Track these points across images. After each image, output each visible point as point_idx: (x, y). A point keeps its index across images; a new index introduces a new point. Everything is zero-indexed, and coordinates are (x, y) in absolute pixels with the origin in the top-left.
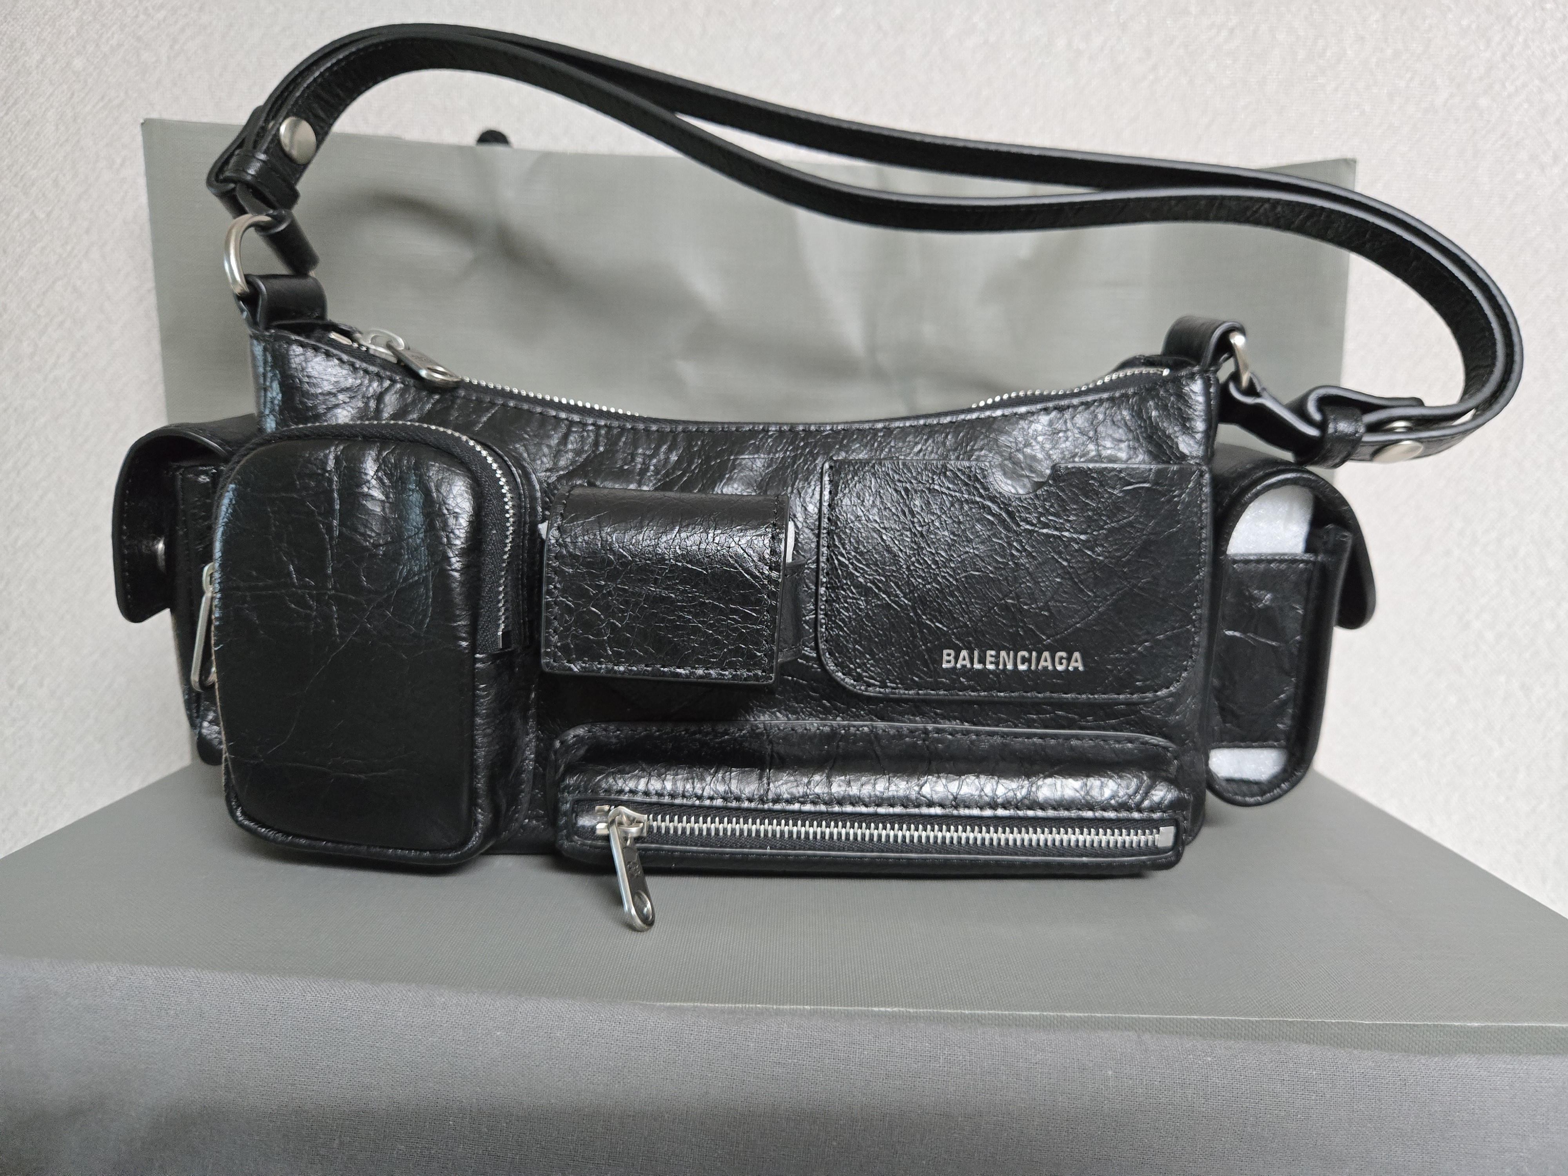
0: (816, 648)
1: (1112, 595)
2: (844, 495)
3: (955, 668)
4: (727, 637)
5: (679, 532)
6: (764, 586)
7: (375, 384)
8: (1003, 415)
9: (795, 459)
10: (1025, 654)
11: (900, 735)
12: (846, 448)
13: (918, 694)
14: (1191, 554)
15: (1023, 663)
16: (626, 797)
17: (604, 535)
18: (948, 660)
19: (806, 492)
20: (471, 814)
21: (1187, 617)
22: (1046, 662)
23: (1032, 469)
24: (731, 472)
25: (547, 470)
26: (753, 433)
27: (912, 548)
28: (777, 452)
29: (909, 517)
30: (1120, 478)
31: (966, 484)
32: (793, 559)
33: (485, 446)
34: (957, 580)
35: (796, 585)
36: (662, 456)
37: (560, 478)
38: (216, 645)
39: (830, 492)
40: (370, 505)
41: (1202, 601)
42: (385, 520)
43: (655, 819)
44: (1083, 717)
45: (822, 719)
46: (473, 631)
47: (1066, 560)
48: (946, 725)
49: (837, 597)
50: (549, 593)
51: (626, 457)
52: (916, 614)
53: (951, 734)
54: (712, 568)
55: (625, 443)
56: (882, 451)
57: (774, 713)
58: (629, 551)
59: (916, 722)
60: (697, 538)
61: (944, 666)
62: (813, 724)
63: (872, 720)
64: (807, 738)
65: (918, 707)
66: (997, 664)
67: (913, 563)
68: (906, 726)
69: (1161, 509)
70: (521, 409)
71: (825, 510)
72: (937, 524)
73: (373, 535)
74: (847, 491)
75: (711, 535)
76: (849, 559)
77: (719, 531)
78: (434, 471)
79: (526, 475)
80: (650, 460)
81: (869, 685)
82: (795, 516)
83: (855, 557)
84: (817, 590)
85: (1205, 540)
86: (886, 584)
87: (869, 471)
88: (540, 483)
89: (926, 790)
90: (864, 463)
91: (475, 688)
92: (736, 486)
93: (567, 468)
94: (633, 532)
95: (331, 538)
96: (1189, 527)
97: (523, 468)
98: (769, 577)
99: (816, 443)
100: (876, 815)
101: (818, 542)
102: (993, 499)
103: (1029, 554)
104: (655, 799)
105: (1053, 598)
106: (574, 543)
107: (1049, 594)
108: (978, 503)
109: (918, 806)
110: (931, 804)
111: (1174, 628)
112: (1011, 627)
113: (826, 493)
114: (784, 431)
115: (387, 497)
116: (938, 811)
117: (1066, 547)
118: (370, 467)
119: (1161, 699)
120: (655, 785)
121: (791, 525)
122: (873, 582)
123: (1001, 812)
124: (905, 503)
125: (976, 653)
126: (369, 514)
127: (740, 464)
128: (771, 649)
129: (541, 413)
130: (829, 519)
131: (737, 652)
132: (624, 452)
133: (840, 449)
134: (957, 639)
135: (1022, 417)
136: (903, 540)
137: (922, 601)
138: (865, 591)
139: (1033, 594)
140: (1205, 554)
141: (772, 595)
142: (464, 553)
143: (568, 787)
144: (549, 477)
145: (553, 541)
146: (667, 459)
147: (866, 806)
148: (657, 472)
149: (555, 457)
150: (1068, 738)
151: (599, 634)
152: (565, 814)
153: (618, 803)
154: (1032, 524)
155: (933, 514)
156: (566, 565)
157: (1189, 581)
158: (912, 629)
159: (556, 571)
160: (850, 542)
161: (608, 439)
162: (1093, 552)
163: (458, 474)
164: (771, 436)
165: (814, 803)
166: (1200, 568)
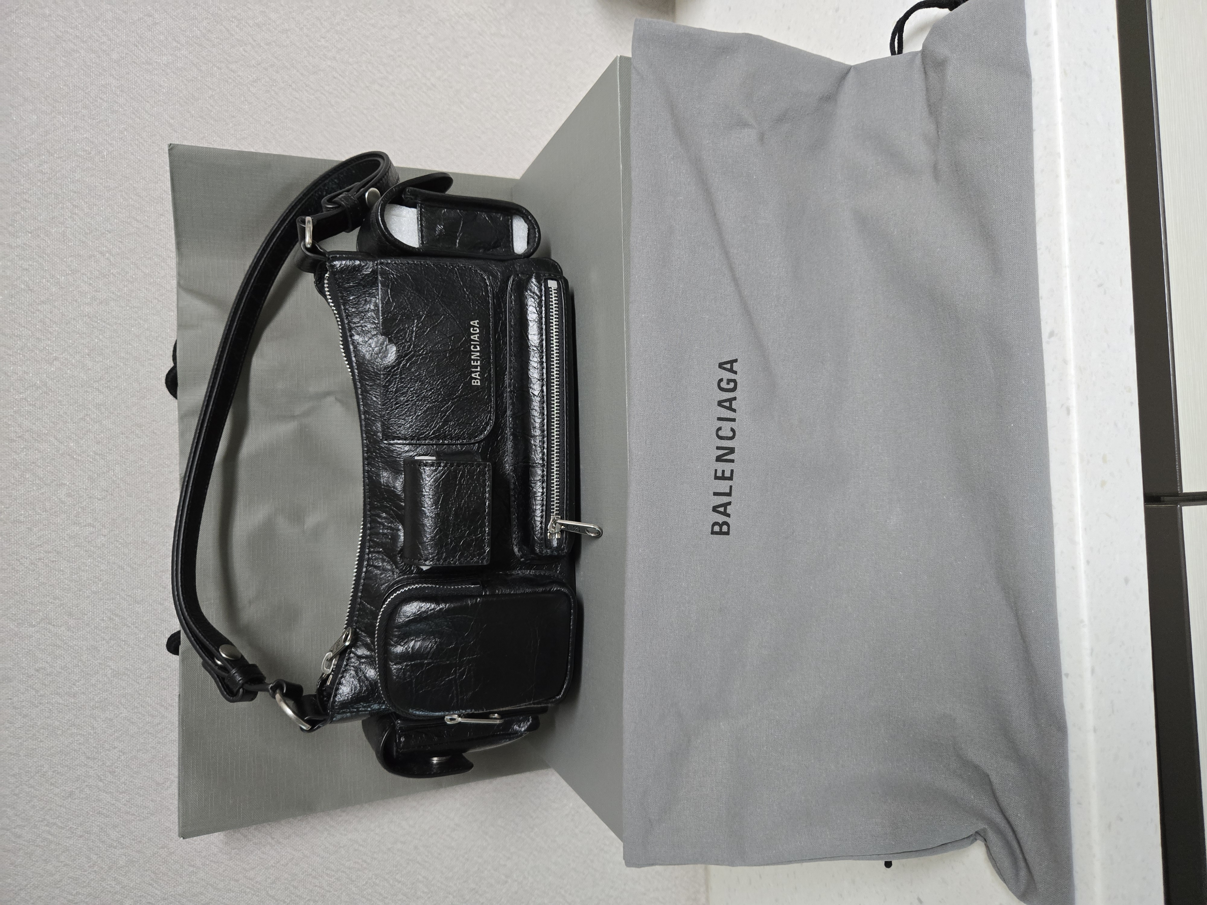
0: (474, 444)
1: (443, 307)
2: (400, 433)
3: (480, 380)
4: (471, 484)
5: (425, 508)
6: (448, 469)
7: (353, 660)
8: (355, 357)
9: (382, 457)
10: (472, 347)
11: (513, 404)
12: (375, 433)
13: (493, 396)
14: (421, 269)
15: (477, 348)
16: (544, 526)
17: (428, 541)
18: (476, 383)
19: (399, 451)
20: (554, 592)
21: (451, 271)
22: (475, 337)
23: (382, 344)
24: (391, 487)
25: (393, 574)
26: (370, 478)
27: (425, 401)
28: (379, 466)
29: (409, 402)
30: (386, 305)
31: (392, 376)
32: (433, 456)
33: (386, 600)
34: (439, 380)
35: (446, 454)
36: (383, 521)
37: (397, 568)
38: (483, 710)
39: (399, 440)
40: (417, 647)
41: (443, 263)
42: (423, 640)
43: (553, 512)
44: (500, 319)
45: (507, 440)
46: (472, 597)
47: (427, 329)
48: (507, 382)
49: (449, 435)
50: (455, 563)
51: (385, 538)
52: (455, 398)
53: (511, 380)
54: (441, 492)
55: (377, 539)
56: (377, 416)
57: (505, 462)
58: (435, 529)
59: (507, 396)
60: (427, 500)
61: (479, 384)
62: (510, 445)
63: (506, 416)
64: (515, 447)
65: (499, 395)
66: (477, 360)
67: (431, 400)
68: (509, 401)
69: (400, 284)
70: (362, 589)
71: (408, 442)
72: (412, 389)
73: (430, 644)
74: (398, 432)
75: (426, 493)
76: (431, 430)
77: (424, 490)
78: (401, 620)
79: (397, 583)
80: (385, 526)
81: (490, 419)
82: (411, 456)
83: (430, 427)
84: (446, 444)
85: (414, 262)
86: (442, 412)
87: (387, 422)
88: (399, 577)
89: (536, 393)
90: (383, 425)
91: (498, 594)
92: (397, 485)
93: (391, 565)
94: (426, 528)
95: (432, 662)
96: (408, 270)
97: (393, 585)
98: (444, 467)
99: (373, 447)
100: (547, 415)
101: (423, 445)
102: (399, 363)
103: (425, 346)
104: (544, 513)
105: (445, 335)
106: (432, 554)
107: (443, 337)
108: (401, 370)
109: (543, 396)
110: (542, 391)
111: (457, 277)
112: (460, 354)
113: (399, 442)
114: (368, 463)
115: (412, 640)
116: (545, 388)
117: (421, 329)
118: (399, 649)
119: (490, 283)
120: (538, 513)
121: (416, 458)
122: (441, 419)
123: (544, 360)
124: (403, 405)
125: (473, 370)
126: (421, 647)
127: (386, 483)
128: (476, 465)
129: (364, 580)
130: (412, 440)
131: (478, 479)
132: (382, 539)
133: (376, 436)
134: (467, 379)
135: (355, 347)
136: (421, 405)
137: (449, 396)
138: (446, 422)
139: (444, 344)
140: (420, 262)
141: (452, 465)
142: (438, 604)
143: (540, 552)
144: (397, 573)
145: (431, 563)
146: (385, 518)
147: (544, 419)
148: (391, 522)
149: (386, 571)
150: (511, 326)
151: (472, 540)
152: (552, 552)
153: (546, 529)
154: (411, 345)
155: (407, 391)
156: (442, 556)
157: (434, 269)
158: (463, 400)
159: (445, 560)
160: (422, 430)
161: (375, 547)
162: (423, 316)
163: (401, 609)
164: (371, 469)
165: (544, 443)
166: (427, 264)
